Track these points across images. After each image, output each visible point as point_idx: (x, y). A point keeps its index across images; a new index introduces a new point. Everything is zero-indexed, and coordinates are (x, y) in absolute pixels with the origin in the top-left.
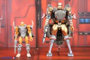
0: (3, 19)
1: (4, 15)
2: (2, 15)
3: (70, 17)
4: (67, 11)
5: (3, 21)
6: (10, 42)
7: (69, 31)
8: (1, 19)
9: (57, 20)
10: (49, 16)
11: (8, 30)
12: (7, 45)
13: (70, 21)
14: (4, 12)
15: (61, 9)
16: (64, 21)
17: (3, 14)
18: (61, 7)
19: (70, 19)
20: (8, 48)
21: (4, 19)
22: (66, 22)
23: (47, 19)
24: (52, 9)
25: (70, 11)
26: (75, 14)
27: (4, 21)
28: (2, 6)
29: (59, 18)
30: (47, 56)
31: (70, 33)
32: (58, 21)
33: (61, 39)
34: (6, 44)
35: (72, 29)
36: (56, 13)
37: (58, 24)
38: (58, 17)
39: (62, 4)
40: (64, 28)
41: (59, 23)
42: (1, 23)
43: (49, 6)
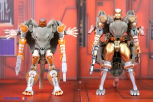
3: (134, 31)
4: (129, 21)
7: (133, 54)
9: (113, 36)
10: (100, 31)
13: (134, 37)
14: (23, 18)
15: (120, 19)
16: (124, 38)
18: (119, 15)
19: (135, 34)
22: (127, 39)
23: (97, 35)
24: (106, 18)
25: (134, 22)
28: (20, 9)
30: (97, 94)
31: (134, 56)
32: (115, 38)
33: (120, 66)
34: (25, 74)
35: (138, 50)
38: (115, 32)
39: (122, 11)
40: (124, 49)
41: (116, 42)
42: (17, 37)
43: (100, 14)
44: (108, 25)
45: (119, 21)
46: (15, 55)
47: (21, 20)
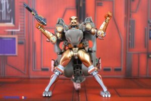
0: (21, 31)
1: (24, 24)
2: (19, 23)
5: (21, 34)
6: (34, 69)
8: (19, 30)
11: (29, 47)
12: (28, 73)
14: (24, 19)
17: (21, 21)
20: (29, 78)
21: (24, 31)
27: (24, 34)
28: (21, 9)
33: (81, 73)
34: (26, 73)
42: (18, 37)
43: (59, 21)
46: (16, 54)
47: (22, 20)
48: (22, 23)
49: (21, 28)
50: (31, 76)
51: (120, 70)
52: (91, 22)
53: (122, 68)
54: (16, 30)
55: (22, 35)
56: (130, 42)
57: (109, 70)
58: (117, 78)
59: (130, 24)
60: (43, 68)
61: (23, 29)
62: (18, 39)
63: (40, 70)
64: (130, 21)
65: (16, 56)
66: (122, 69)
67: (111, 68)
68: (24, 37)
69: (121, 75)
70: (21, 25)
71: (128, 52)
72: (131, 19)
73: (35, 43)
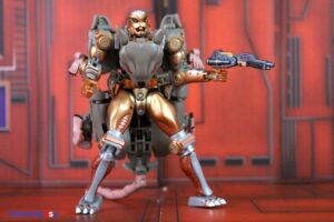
0: (18, 70)
1: (26, 54)
2: (14, 51)
5: (19, 78)
6: (51, 164)
8: (13, 68)
9: (128, 78)
11: (39, 110)
12: (37, 174)
14: (25, 40)
17: (18, 47)
20: (38, 187)
21: (25, 70)
26: (197, 51)
27: (25, 77)
28: (18, 17)
29: (135, 70)
30: (78, 211)
32: (134, 82)
33: (147, 148)
36: (123, 51)
37: (133, 95)
38: (132, 68)
42: (12, 85)
43: (98, 23)
44: (117, 51)
45: (143, 39)
46: (8, 127)
47: (22, 43)
48: (22, 51)
49: (18, 62)
50: (45, 182)
51: (266, 162)
52: (177, 27)
53: (272, 157)
54: (6, 69)
55: (22, 81)
56: (290, 92)
57: (239, 162)
58: (259, 183)
59: (288, 49)
60: (73, 159)
61: (22, 66)
62: (12, 90)
63: (66, 165)
64: (288, 40)
65: (7, 132)
66: (272, 162)
67: (244, 158)
68: (26, 84)
69: (269, 176)
70: (18, 54)
71: (284, 118)
72: (290, 36)
73: (54, 98)
